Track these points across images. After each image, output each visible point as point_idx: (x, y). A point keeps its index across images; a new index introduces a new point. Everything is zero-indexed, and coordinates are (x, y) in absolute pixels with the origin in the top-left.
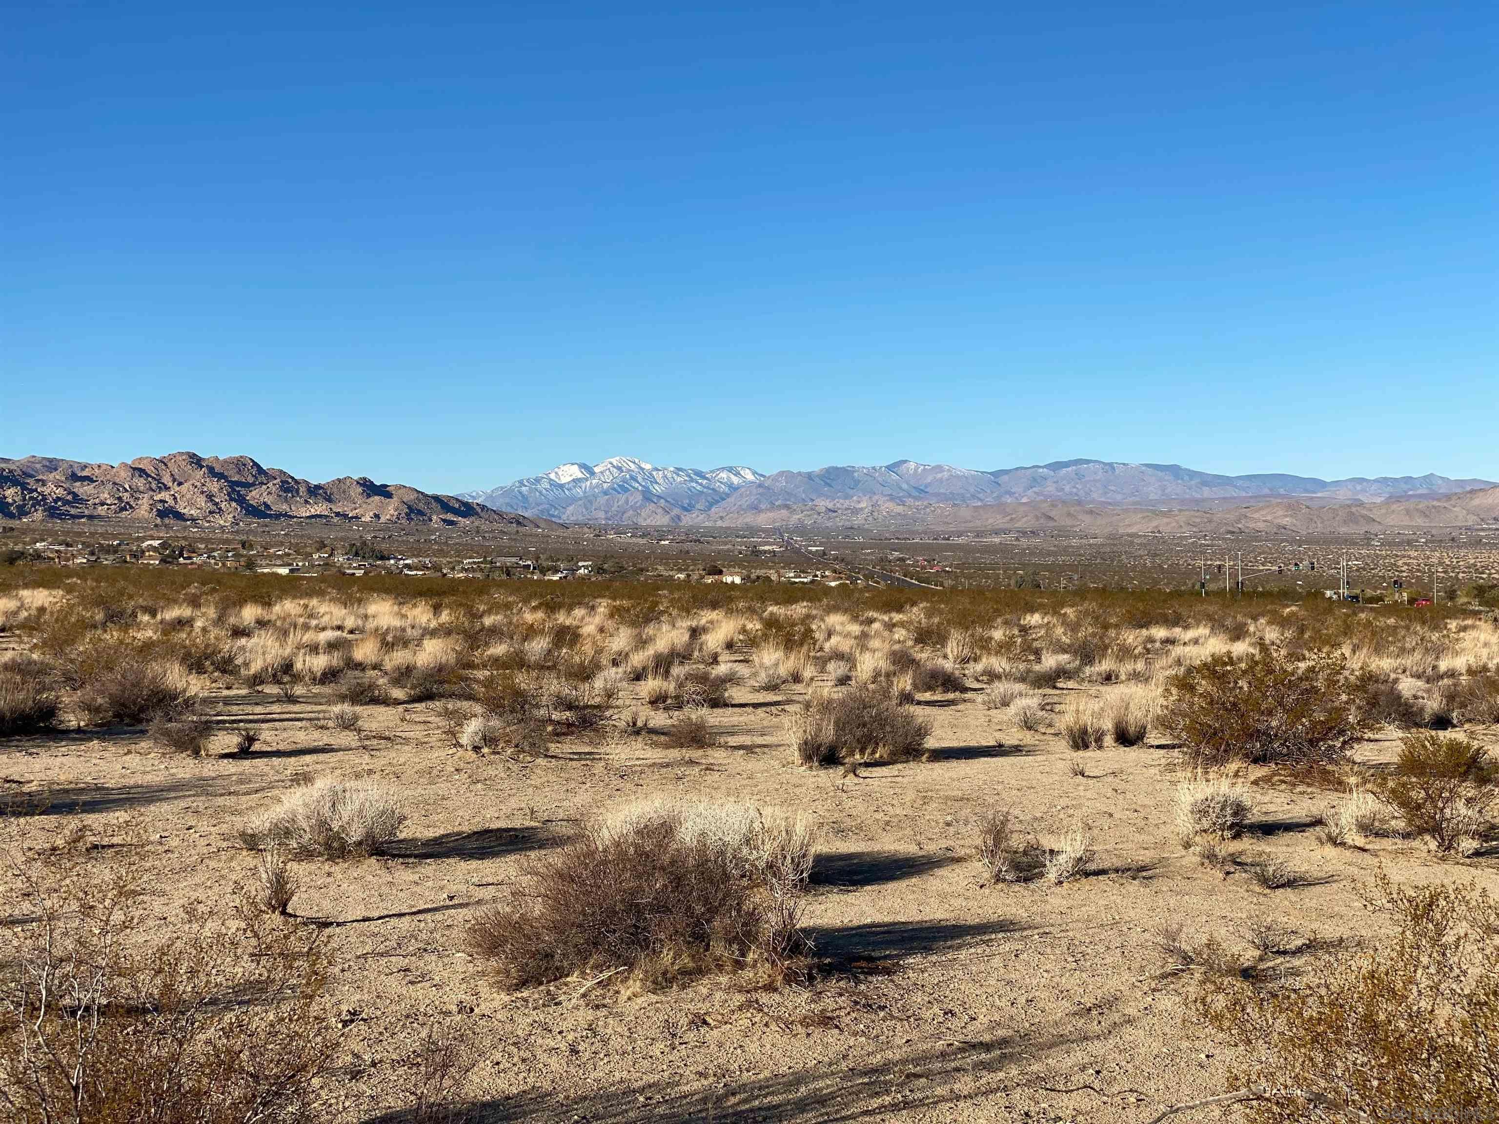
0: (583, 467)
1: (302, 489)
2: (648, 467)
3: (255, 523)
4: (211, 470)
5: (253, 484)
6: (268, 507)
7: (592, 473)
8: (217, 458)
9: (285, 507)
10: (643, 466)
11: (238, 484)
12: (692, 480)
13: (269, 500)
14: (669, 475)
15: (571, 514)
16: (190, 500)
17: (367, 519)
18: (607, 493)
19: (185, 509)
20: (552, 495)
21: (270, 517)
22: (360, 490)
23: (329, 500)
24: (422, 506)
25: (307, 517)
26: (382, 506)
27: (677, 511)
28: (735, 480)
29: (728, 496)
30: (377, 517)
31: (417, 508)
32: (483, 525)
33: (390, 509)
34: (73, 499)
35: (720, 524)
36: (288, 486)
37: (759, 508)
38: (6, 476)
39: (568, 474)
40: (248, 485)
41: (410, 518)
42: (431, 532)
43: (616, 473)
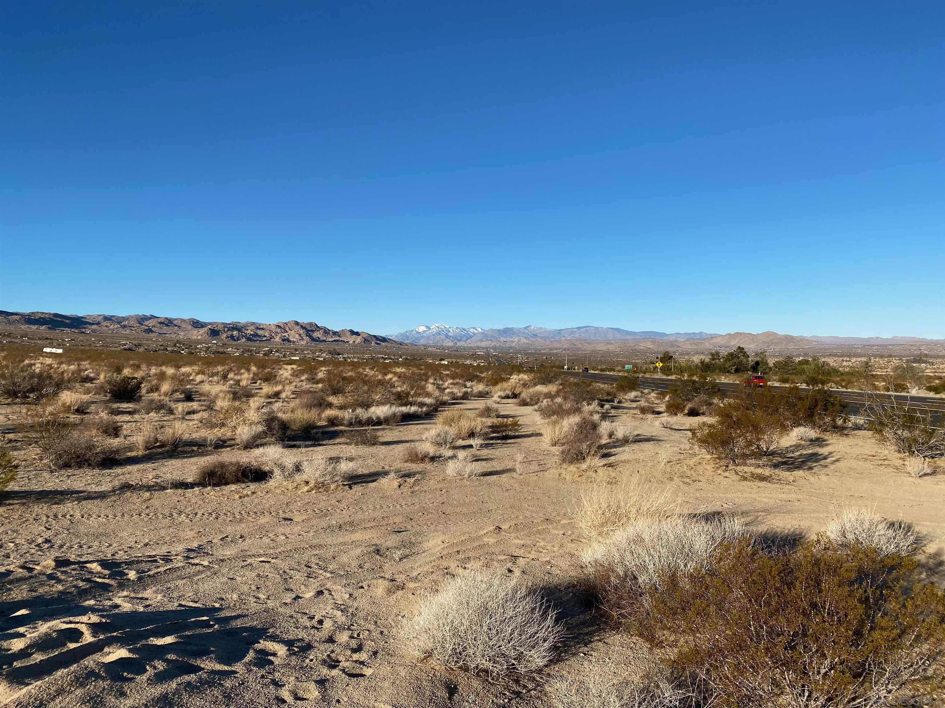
0: (427, 327)
1: (331, 333)
2: (447, 327)
3: (313, 343)
4: (302, 326)
5: (314, 331)
6: (319, 338)
7: (430, 329)
8: (304, 323)
9: (325, 338)
11: (310, 331)
12: (461, 331)
13: (319, 336)
14: (454, 330)
15: (422, 342)
16: (293, 336)
17: (351, 342)
18: (434, 335)
19: (291, 339)
20: (416, 336)
21: (319, 341)
22: (349, 333)
23: (339, 336)
24: (369, 339)
25: (332, 341)
26: (356, 339)
27: (456, 341)
28: (476, 331)
29: (473, 336)
30: (354, 342)
31: (368, 339)
32: (389, 345)
33: (359, 340)
34: (256, 335)
35: (469, 345)
36: (326, 331)
37: (481, 341)
38: (235, 327)
39: (422, 329)
40: (313, 331)
41: (365, 343)
42: (371, 347)
43: (437, 329)
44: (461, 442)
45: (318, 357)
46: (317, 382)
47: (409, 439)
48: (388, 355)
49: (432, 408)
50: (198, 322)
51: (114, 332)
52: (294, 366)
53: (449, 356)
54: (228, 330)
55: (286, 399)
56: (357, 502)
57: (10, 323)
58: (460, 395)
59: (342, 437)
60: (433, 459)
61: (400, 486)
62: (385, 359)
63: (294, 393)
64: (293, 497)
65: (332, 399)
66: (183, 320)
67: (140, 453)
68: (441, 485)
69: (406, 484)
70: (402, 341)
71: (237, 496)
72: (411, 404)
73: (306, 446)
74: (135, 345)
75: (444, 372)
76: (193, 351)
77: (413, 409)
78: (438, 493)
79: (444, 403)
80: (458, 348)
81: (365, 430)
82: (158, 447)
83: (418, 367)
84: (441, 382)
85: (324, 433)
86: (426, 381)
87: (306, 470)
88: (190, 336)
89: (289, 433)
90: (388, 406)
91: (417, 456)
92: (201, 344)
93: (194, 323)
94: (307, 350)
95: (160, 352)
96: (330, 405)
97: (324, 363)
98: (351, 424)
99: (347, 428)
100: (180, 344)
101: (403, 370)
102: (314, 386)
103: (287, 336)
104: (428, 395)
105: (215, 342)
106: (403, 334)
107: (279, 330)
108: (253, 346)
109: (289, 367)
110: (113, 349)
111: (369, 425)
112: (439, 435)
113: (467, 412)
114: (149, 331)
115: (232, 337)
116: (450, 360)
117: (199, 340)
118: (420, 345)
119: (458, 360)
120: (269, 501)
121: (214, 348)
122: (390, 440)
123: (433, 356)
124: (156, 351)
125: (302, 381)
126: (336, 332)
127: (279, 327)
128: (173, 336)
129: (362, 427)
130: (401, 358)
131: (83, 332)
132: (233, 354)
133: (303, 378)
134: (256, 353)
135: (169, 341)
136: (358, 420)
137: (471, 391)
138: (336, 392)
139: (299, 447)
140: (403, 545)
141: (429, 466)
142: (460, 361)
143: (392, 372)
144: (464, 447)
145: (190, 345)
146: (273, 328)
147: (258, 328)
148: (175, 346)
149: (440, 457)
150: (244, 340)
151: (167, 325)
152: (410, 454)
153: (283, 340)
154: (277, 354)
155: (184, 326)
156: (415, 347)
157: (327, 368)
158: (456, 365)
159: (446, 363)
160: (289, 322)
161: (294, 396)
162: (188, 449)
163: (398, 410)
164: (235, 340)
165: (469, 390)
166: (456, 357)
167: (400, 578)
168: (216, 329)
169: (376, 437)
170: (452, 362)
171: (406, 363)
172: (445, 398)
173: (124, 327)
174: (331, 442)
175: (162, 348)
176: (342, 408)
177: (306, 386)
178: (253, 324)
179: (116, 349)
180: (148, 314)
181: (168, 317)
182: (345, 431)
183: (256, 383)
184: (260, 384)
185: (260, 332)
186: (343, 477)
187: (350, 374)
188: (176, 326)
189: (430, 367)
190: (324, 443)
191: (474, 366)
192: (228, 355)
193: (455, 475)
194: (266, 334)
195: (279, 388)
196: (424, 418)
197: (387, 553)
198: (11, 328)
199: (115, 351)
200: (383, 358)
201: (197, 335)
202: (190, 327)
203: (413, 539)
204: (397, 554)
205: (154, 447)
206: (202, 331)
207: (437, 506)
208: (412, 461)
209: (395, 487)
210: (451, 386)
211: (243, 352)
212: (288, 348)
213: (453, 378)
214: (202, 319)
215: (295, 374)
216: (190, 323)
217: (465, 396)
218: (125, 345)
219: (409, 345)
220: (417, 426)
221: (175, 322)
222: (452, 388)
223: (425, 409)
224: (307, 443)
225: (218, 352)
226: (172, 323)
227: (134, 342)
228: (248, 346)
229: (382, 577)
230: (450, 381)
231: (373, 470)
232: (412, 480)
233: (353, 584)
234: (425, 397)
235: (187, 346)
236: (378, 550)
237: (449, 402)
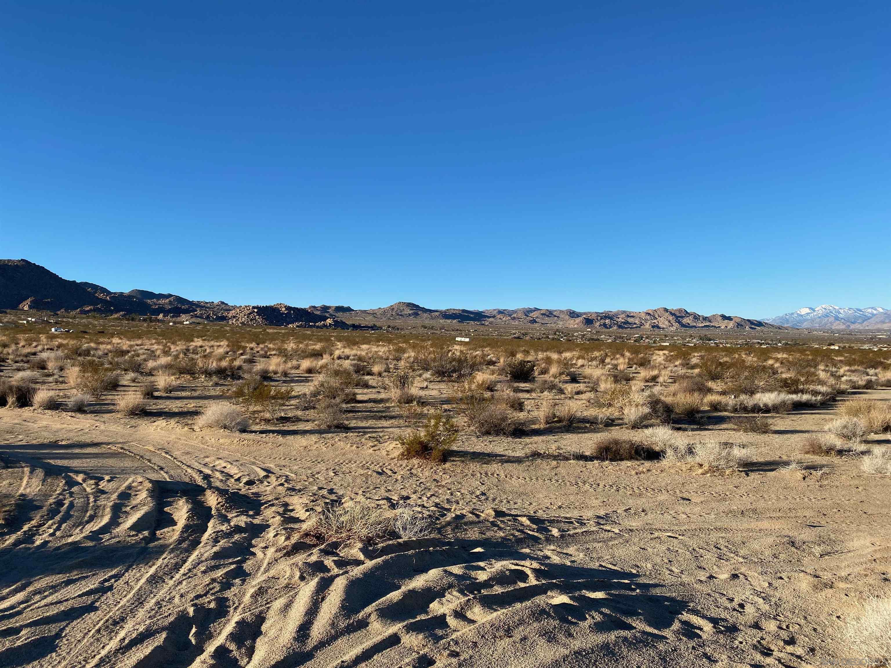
0: (810, 308)
1: (701, 318)
2: (837, 308)
3: (683, 329)
4: (671, 313)
5: (684, 317)
6: (688, 324)
7: (814, 311)
8: (673, 309)
9: (695, 324)
10: (835, 307)
11: (679, 317)
12: (856, 312)
13: (688, 322)
14: (846, 311)
15: (805, 325)
16: (663, 322)
17: (723, 328)
18: (819, 318)
19: (661, 325)
20: (797, 319)
21: (689, 327)
22: (721, 318)
23: (710, 322)
24: (743, 323)
25: (702, 327)
26: (728, 323)
27: (848, 324)
28: (875, 312)
29: (871, 318)
30: (726, 327)
31: (741, 324)
32: (765, 329)
33: (731, 324)
34: (627, 323)
35: (867, 328)
36: (696, 317)
37: (883, 322)
38: (607, 316)
39: (804, 311)
40: (682, 317)
41: (738, 327)
42: (745, 332)
43: (824, 310)
44: (873, 437)
45: (688, 342)
46: (693, 367)
47: (806, 429)
48: (765, 340)
49: (828, 397)
50: (574, 312)
51: (506, 323)
52: (666, 352)
53: (840, 340)
54: (601, 319)
55: (664, 384)
56: (756, 490)
57: (432, 318)
58: (862, 383)
59: (730, 423)
60: (840, 452)
61: (804, 478)
62: (761, 344)
63: (671, 377)
64: (688, 478)
65: (710, 384)
66: (561, 312)
67: (542, 426)
68: (856, 482)
69: (811, 477)
70: (780, 324)
71: (633, 472)
72: (802, 392)
73: (693, 430)
74: (523, 334)
75: (835, 358)
76: (571, 339)
77: (805, 397)
78: (854, 490)
79: (842, 392)
80: (851, 331)
81: (754, 417)
82: (556, 422)
83: (802, 352)
84: (834, 369)
85: (709, 418)
86: (815, 366)
87: (700, 453)
88: (567, 325)
89: (672, 416)
90: (776, 393)
91: (820, 447)
92: (577, 332)
93: (570, 313)
94: (677, 336)
95: (543, 340)
96: (710, 390)
97: (695, 348)
98: (735, 410)
99: (733, 415)
100: (559, 332)
101: (785, 356)
102: (689, 371)
103: (657, 323)
104: (822, 383)
105: (590, 330)
106: (782, 317)
107: (648, 317)
108: (624, 333)
109: (661, 353)
110: (506, 337)
111: (758, 412)
112: (845, 427)
113: (879, 403)
114: (534, 321)
115: (605, 325)
116: (840, 345)
117: (575, 328)
118: (803, 329)
119: (852, 345)
120: (664, 480)
121: (589, 336)
122: (783, 429)
123: (821, 340)
124: (539, 339)
125: (676, 366)
126: (706, 317)
127: (649, 314)
128: (553, 325)
129: (748, 413)
130: (781, 343)
131: (483, 324)
132: (606, 341)
133: (677, 363)
134: (627, 340)
135: (549, 330)
136: (743, 406)
137: (876, 380)
138: (714, 377)
139: (685, 430)
140: (821, 541)
141: (836, 460)
142: (855, 346)
143: (772, 358)
144: (879, 442)
145: (568, 333)
146: (643, 316)
147: (628, 316)
148: (555, 334)
149: (849, 451)
150: (615, 328)
151: (548, 316)
152: (812, 445)
153: (653, 327)
154: (647, 341)
155: (563, 316)
156: (795, 331)
157: (700, 354)
158: (851, 350)
159: (837, 348)
160: (658, 309)
161: (670, 381)
162: (582, 425)
163: (787, 397)
164: (607, 328)
165: (874, 378)
166: (849, 341)
167: (826, 576)
168: (590, 318)
169: (766, 425)
170: (845, 347)
171: (787, 349)
172: (843, 387)
173: (514, 318)
174: (717, 427)
175: (545, 336)
176: (723, 393)
177: (682, 371)
178: (624, 312)
179: (508, 338)
180: (532, 307)
181: (549, 309)
182: (732, 417)
183: (631, 367)
184: (636, 368)
185: (630, 320)
186: (738, 464)
187: (725, 359)
188: (555, 316)
189: (816, 352)
190: (710, 427)
191: (874, 351)
192: (601, 342)
193: (874, 472)
194: (637, 322)
195: (655, 372)
196: (819, 407)
197: (804, 547)
198: (433, 323)
199: (508, 339)
200: (759, 343)
201: (574, 324)
202: (567, 317)
203: (832, 536)
204: (817, 550)
205: (553, 422)
206: (578, 320)
207: (855, 504)
208: (814, 453)
209: (799, 478)
210: (848, 373)
211: (615, 338)
212: (658, 335)
213: (850, 365)
214: (578, 310)
215: (669, 359)
216: (567, 313)
217: (869, 385)
218: (515, 334)
219: (790, 329)
220: (814, 416)
221: (555, 313)
222: (850, 376)
223: (819, 398)
224: (692, 427)
225: (593, 339)
226: (552, 314)
227: (522, 332)
228: (619, 333)
229: (803, 571)
230: (847, 368)
231: (768, 459)
232: (820, 473)
233: (771, 573)
234: (818, 385)
235: (565, 334)
236: (792, 542)
237: (849, 391)
